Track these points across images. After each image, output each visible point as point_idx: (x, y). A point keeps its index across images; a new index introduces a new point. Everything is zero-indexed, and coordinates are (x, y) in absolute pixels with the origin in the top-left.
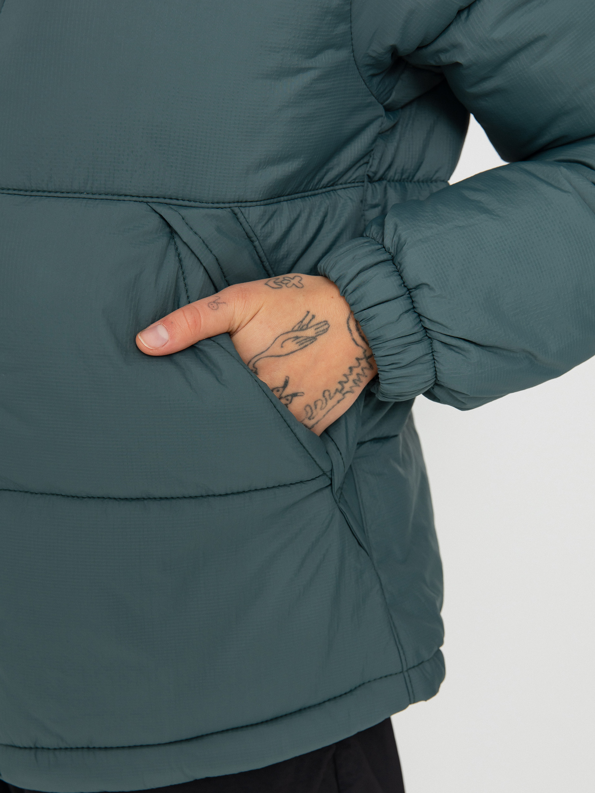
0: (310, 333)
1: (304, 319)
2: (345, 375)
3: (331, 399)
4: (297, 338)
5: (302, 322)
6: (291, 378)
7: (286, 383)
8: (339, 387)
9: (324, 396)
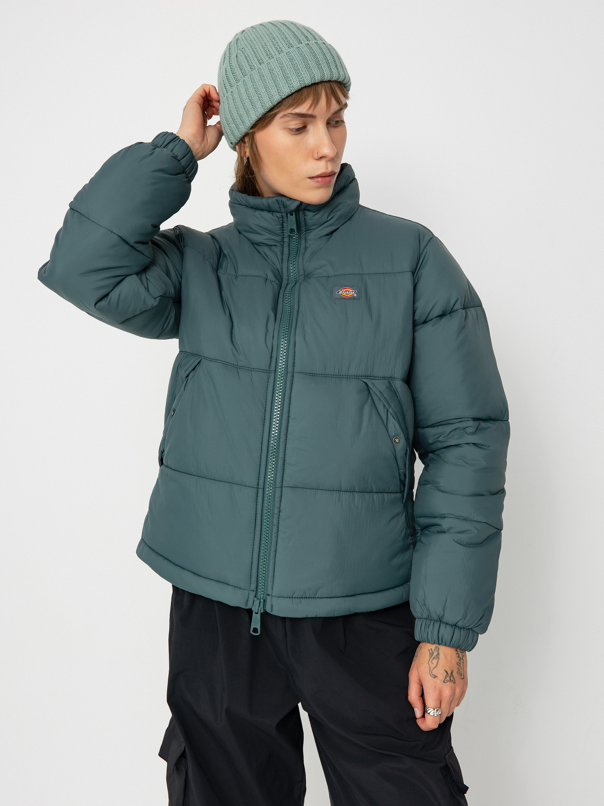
0: (436, 653)
1: (430, 652)
2: (457, 654)
3: (461, 664)
4: (434, 658)
5: (430, 653)
6: (445, 669)
7: (446, 672)
8: (459, 658)
9: (458, 665)
